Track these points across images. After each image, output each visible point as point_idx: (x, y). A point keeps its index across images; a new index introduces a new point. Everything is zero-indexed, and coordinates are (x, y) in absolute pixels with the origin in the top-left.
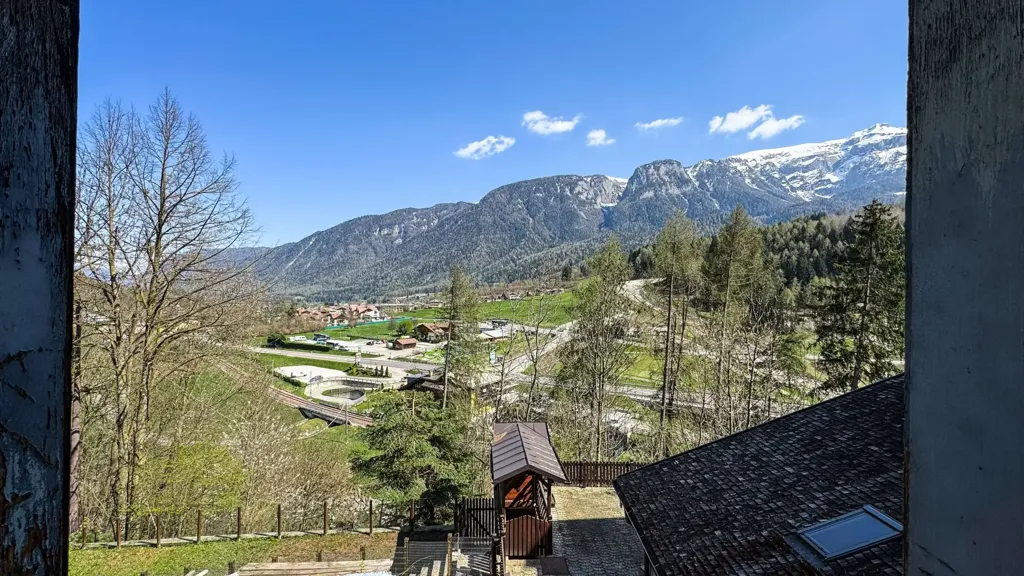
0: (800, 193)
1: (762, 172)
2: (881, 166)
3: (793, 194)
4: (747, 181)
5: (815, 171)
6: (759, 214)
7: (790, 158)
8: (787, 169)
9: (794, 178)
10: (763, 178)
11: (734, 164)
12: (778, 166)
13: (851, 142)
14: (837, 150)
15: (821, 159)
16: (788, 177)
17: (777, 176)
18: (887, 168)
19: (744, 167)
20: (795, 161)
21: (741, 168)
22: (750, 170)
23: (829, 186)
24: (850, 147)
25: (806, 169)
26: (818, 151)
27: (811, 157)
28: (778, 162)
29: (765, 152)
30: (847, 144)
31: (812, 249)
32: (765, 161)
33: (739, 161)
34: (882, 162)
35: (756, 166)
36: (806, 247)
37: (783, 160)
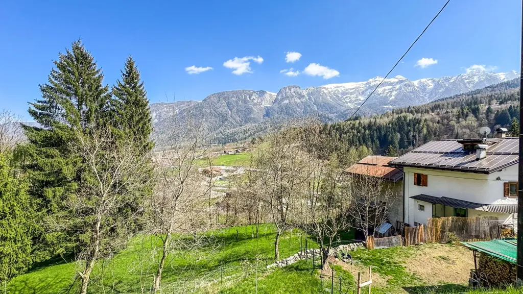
0: (349, 104)
1: (334, 94)
2: (379, 94)
3: (346, 104)
4: (328, 97)
5: (355, 95)
6: (333, 113)
7: (345, 88)
8: (344, 93)
9: (347, 97)
10: (335, 97)
11: (323, 90)
12: (341, 91)
13: (368, 83)
14: (363, 86)
15: (357, 89)
16: (344, 97)
17: (340, 96)
18: (381, 95)
19: (327, 91)
20: (347, 90)
21: (326, 91)
22: (330, 93)
23: (360, 102)
24: (368, 85)
25: (352, 94)
26: (356, 86)
27: (353, 89)
28: (341, 90)
29: (335, 85)
30: (366, 84)
31: (357, 133)
32: (335, 89)
33: (325, 88)
34: (379, 93)
35: (332, 91)
36: (355, 132)
37: (343, 89)
